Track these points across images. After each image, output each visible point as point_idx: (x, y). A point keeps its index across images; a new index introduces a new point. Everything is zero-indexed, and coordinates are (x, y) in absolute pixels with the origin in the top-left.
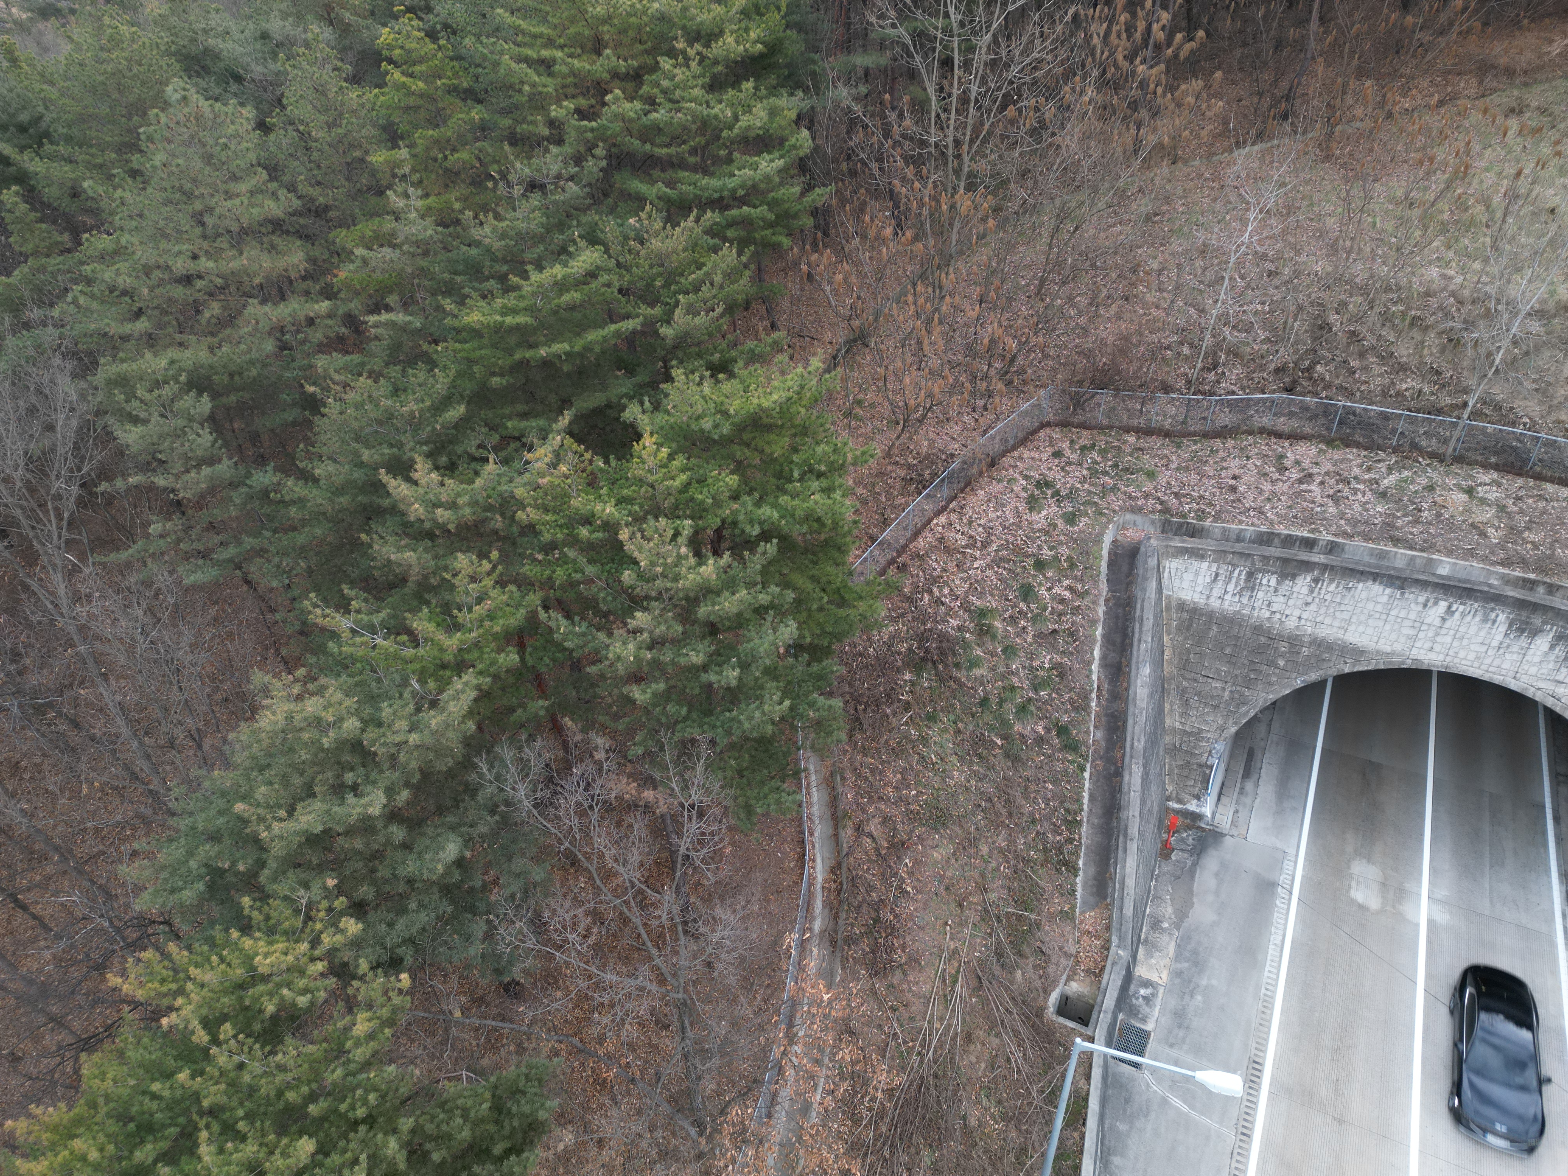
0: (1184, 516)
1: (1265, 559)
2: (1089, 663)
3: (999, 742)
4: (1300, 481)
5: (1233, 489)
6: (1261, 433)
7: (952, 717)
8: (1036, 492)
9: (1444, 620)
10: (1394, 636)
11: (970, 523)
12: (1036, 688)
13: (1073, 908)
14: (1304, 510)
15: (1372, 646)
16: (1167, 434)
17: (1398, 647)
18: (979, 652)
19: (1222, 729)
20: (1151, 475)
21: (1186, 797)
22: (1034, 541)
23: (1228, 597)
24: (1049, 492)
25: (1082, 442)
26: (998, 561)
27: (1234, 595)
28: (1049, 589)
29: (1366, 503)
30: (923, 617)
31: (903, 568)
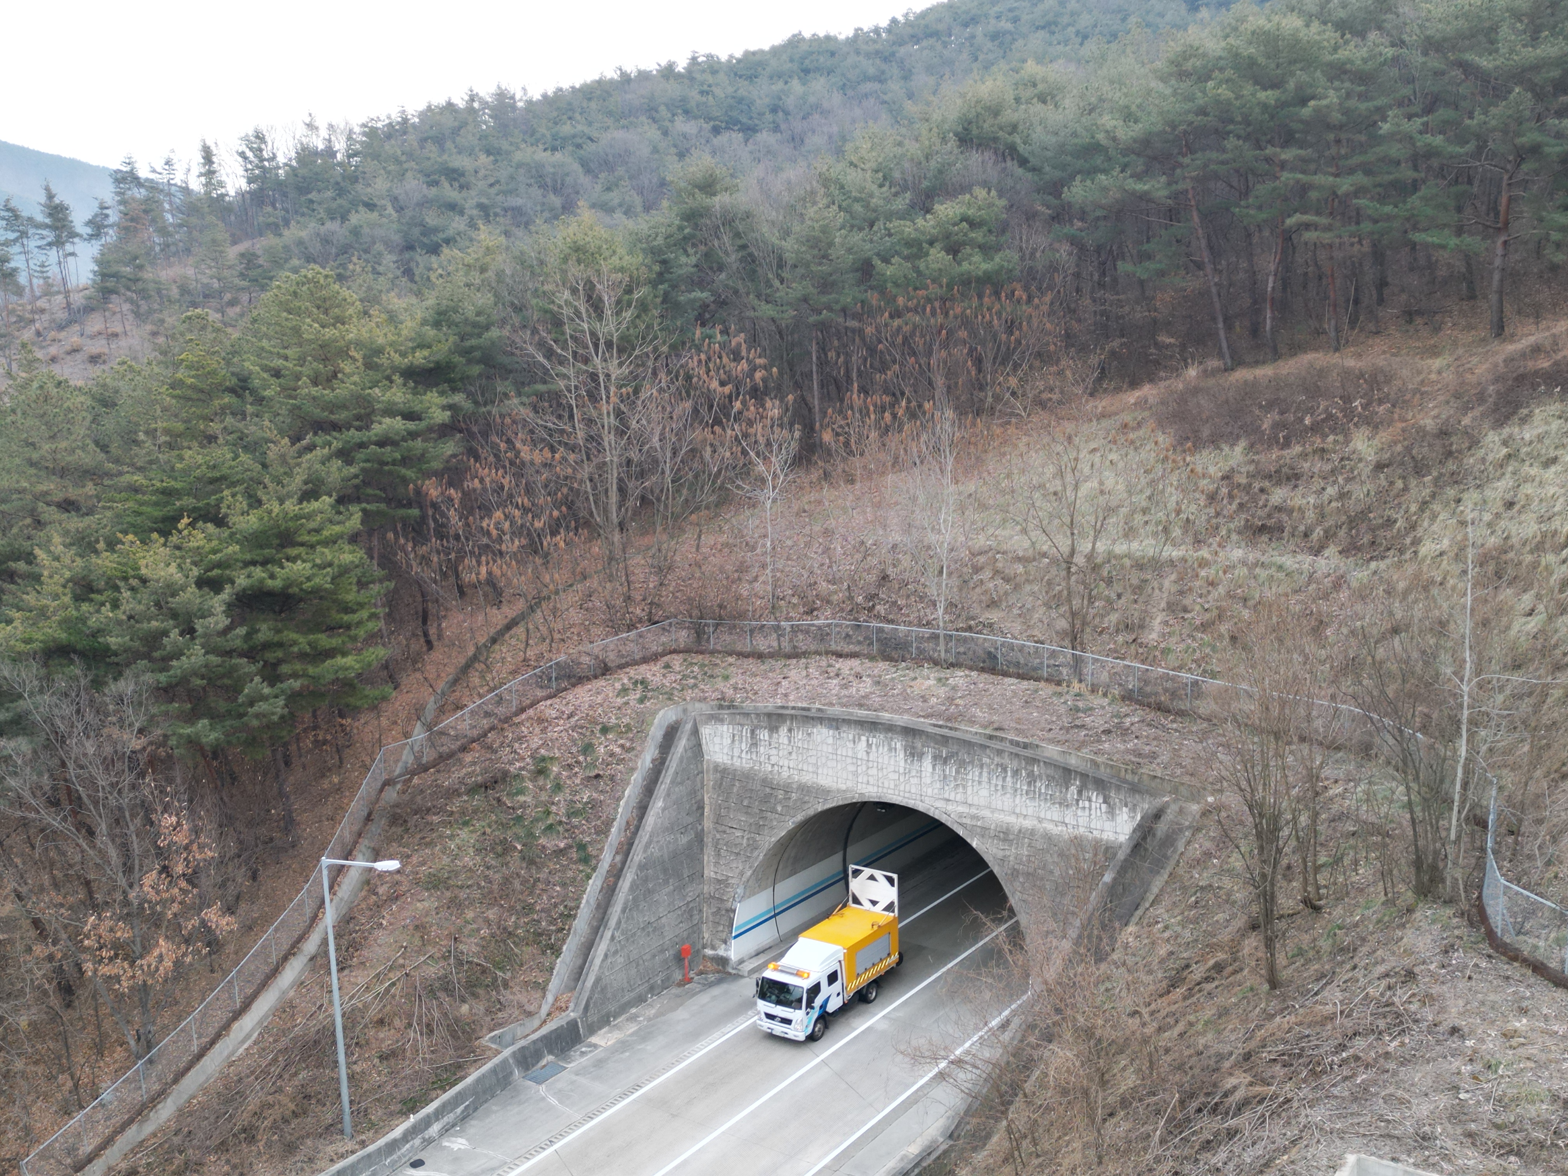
0: (733, 701)
1: (758, 716)
3: (520, 848)
4: (830, 678)
6: (829, 654)
7: (484, 825)
8: (631, 687)
9: (868, 753)
10: (844, 774)
11: (567, 704)
12: (569, 815)
14: (817, 693)
15: (834, 786)
16: (761, 657)
18: (529, 785)
19: (742, 874)
20: (728, 679)
21: (717, 943)
22: (607, 714)
23: (744, 755)
24: (641, 687)
25: (692, 661)
26: (574, 727)
27: (747, 752)
28: (606, 747)
29: (862, 687)
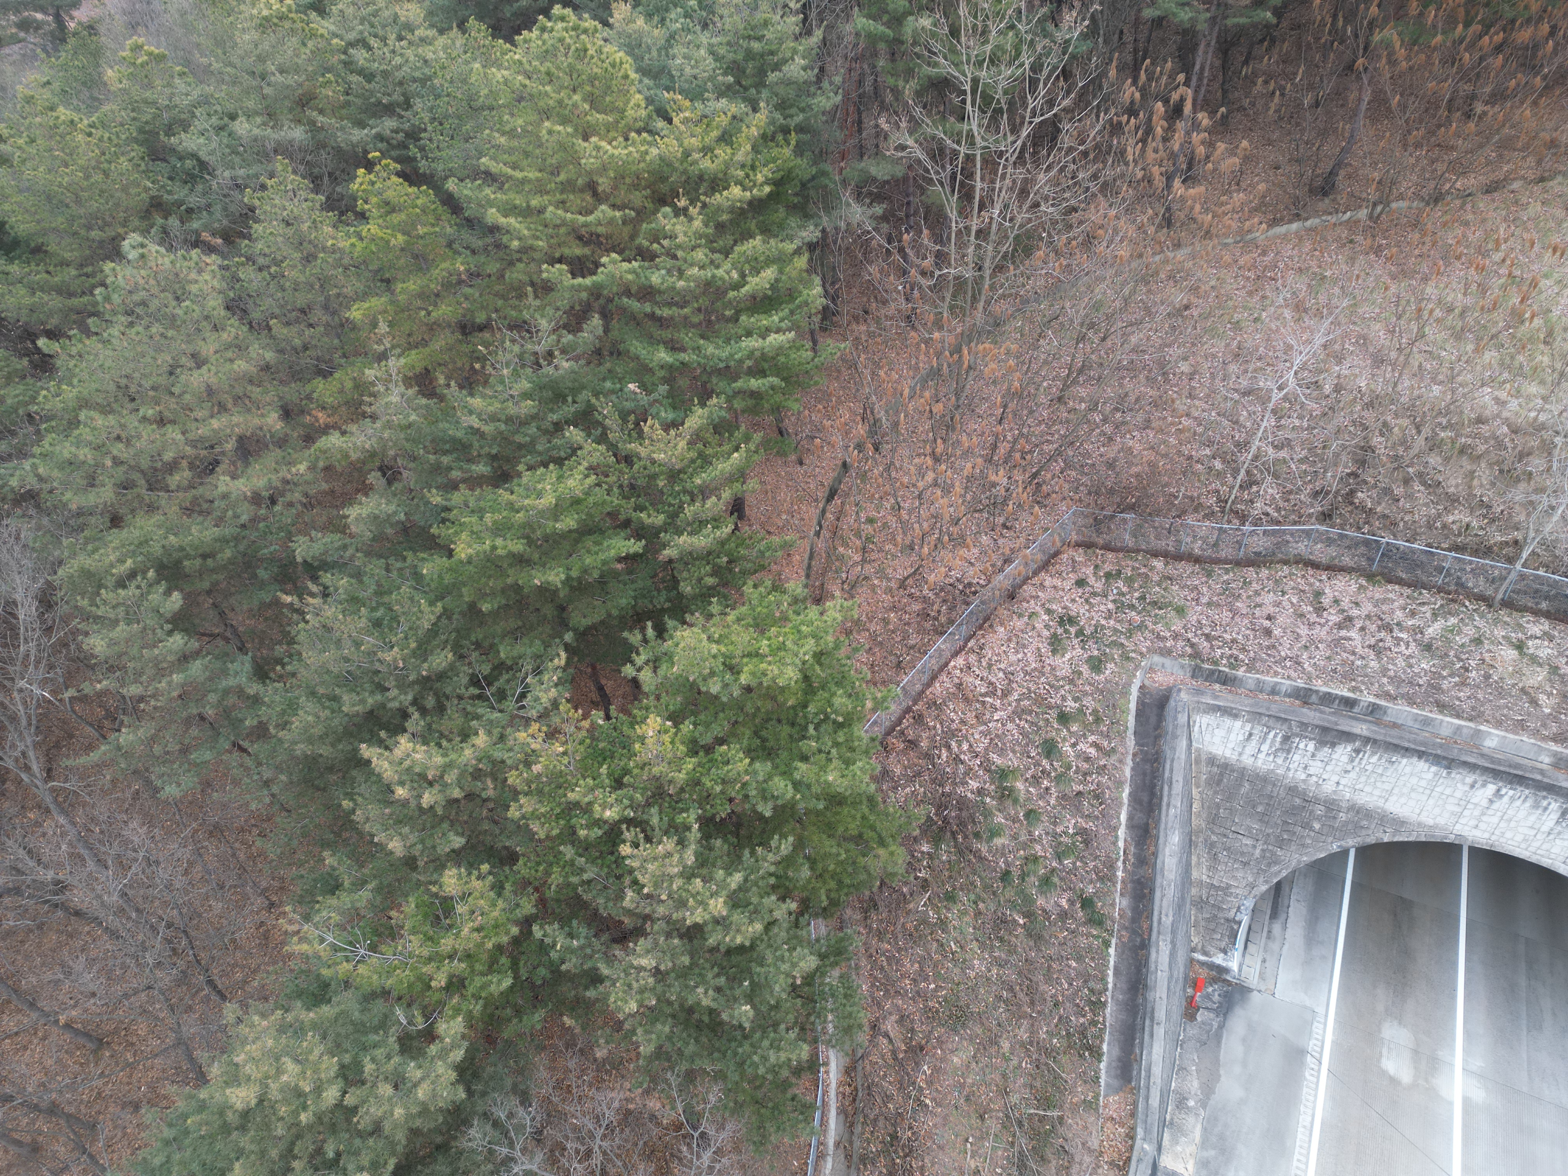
0: (1216, 663)
1: (1303, 725)
2: (1116, 829)
3: (1021, 922)
4: (1340, 626)
5: (1268, 632)
6: (1297, 562)
7: (972, 897)
8: (1060, 631)
9: (1491, 801)
10: (1437, 811)
11: (990, 666)
12: (1059, 857)
13: (1097, 1096)
14: (1344, 662)
15: (1414, 818)
16: (1197, 560)
17: (1441, 821)
18: (1000, 819)
19: (1252, 886)
20: (1180, 611)
21: (1212, 950)
22: (1057, 689)
23: (1262, 756)
24: (1073, 630)
25: (1107, 567)
26: (1019, 713)
27: (1268, 754)
28: (1074, 745)
29: (1410, 656)
30: (939, 780)
31: (919, 719)
